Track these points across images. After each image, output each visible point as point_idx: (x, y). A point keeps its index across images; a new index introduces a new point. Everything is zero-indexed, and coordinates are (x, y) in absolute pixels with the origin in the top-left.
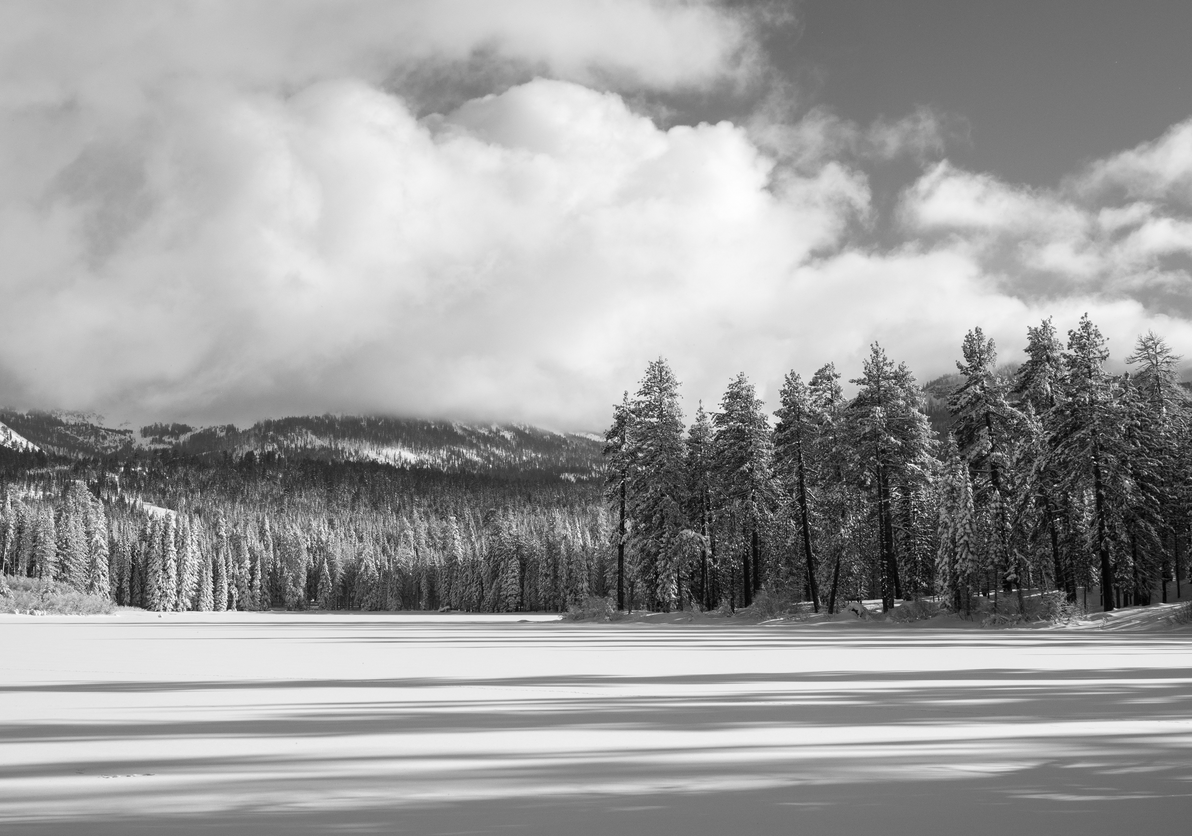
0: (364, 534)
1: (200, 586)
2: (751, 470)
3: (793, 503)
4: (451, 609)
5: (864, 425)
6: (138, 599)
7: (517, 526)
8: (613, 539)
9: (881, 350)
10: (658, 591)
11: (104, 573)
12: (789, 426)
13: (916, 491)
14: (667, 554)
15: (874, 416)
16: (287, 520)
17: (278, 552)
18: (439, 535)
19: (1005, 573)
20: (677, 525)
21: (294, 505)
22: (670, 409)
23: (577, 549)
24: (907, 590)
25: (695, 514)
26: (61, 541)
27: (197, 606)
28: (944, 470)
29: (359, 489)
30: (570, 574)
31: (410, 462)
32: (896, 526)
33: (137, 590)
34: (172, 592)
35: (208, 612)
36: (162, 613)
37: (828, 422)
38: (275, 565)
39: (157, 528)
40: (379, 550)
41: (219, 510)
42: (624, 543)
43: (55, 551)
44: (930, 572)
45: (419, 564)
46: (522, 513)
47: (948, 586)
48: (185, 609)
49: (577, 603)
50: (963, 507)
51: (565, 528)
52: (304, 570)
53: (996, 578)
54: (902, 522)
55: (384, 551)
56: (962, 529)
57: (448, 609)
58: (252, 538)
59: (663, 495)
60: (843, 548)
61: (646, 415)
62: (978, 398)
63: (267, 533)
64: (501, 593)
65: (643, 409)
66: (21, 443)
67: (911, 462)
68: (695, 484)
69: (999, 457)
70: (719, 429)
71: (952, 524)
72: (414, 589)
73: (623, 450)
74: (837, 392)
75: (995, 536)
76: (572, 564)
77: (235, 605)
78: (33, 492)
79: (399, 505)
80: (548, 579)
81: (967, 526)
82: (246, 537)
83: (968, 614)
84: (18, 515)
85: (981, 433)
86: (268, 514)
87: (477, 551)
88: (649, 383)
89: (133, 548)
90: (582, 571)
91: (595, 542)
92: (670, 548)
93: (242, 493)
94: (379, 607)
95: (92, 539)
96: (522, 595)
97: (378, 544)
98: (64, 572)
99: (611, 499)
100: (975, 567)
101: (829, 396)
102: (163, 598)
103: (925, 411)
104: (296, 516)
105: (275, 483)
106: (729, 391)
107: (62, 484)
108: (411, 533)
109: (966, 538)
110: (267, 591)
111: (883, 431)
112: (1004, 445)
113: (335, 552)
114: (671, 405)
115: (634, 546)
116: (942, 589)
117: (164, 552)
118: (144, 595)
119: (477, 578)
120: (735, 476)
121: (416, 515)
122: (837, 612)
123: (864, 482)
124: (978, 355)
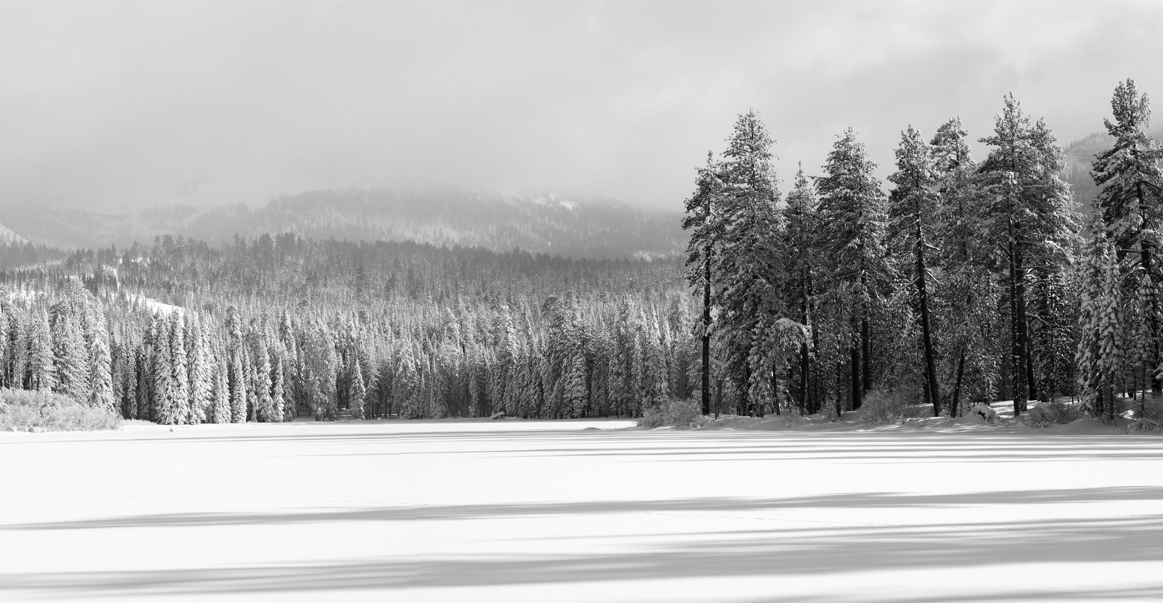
0: (402, 328)
1: (215, 394)
2: (861, 247)
3: (910, 286)
4: (506, 415)
5: (995, 193)
6: (146, 411)
7: (582, 315)
8: (696, 330)
9: (1017, 103)
10: (750, 391)
11: (107, 382)
12: (907, 194)
13: (1055, 273)
14: (760, 347)
15: (1006, 183)
16: (311, 314)
17: (302, 352)
18: (489, 328)
19: (1154, 371)
20: (773, 312)
21: (319, 296)
22: (763, 173)
23: (655, 341)
24: (1042, 390)
25: (793, 300)
26: (58, 347)
27: (213, 417)
28: (1087, 248)
29: (393, 275)
30: (645, 371)
31: (453, 241)
32: (1032, 315)
33: (144, 401)
34: (184, 403)
35: (225, 424)
36: (173, 426)
37: (952, 189)
38: (299, 367)
39: (163, 328)
40: (419, 346)
41: (233, 305)
42: (709, 335)
43: (52, 359)
44: (1070, 369)
45: (467, 363)
46: (588, 300)
47: (1090, 386)
48: (199, 421)
49: (654, 407)
50: (1109, 293)
51: (639, 317)
52: (333, 373)
53: (1144, 376)
54: (1038, 310)
55: (425, 348)
56: (1107, 318)
57: (501, 416)
58: (271, 337)
59: (755, 277)
60: (968, 340)
61: (735, 180)
62: (1129, 164)
63: (288, 330)
64: (564, 396)
65: (732, 172)
66: (8, 236)
67: (1049, 239)
68: (794, 263)
69: (1151, 234)
70: (822, 196)
71: (1096, 313)
72: (461, 392)
73: (707, 222)
74: (963, 154)
75: (1144, 328)
76: (647, 360)
77: (255, 415)
78: (24, 292)
79: (442, 293)
80: (620, 378)
81: (1113, 316)
82: (265, 335)
83: (1112, 418)
84: (9, 320)
85: (1131, 206)
86: (288, 307)
87: (535, 346)
88: (738, 141)
89: (138, 352)
90: (660, 368)
91: (675, 334)
92: (765, 340)
93: (258, 284)
94: (420, 414)
95: (92, 343)
96: (588, 398)
97: (418, 339)
98: (63, 383)
99: (694, 282)
100: (1121, 363)
101: (954, 158)
102: (173, 409)
103: (1067, 177)
104: (322, 309)
105: (295, 271)
106: (835, 150)
107: (55, 281)
108: (456, 326)
109: (1110, 329)
110: (291, 399)
111: (1017, 201)
112: (1157, 220)
113: (368, 350)
114: (764, 168)
115: (722, 338)
116: (1082, 388)
117: (172, 356)
118: (153, 406)
119: (536, 378)
120: (842, 254)
121: (462, 304)
122: (961, 416)
123: (994, 262)
124: (1130, 112)
